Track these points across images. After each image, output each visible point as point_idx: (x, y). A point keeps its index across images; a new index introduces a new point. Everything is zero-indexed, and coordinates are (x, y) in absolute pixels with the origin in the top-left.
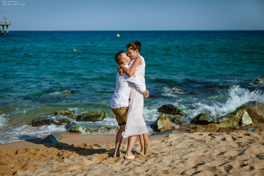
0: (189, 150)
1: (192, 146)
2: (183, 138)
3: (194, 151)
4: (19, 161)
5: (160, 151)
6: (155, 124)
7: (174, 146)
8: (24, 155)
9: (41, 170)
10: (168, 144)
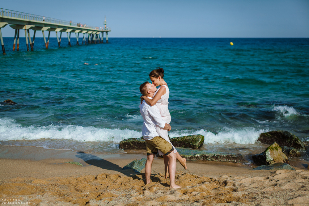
0: (298, 193)
1: (303, 187)
2: (294, 176)
3: (304, 195)
4: (97, 189)
5: (260, 191)
6: (263, 154)
7: (279, 186)
8: (104, 181)
9: (117, 202)
10: (273, 182)
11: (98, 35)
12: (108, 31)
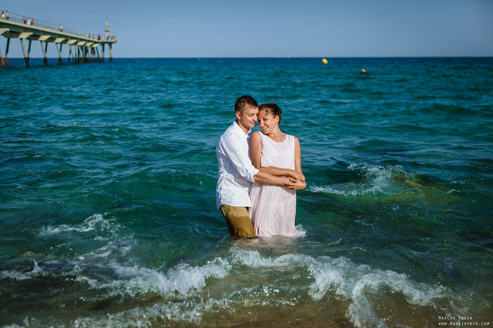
11: (95, 50)
12: (112, 43)
